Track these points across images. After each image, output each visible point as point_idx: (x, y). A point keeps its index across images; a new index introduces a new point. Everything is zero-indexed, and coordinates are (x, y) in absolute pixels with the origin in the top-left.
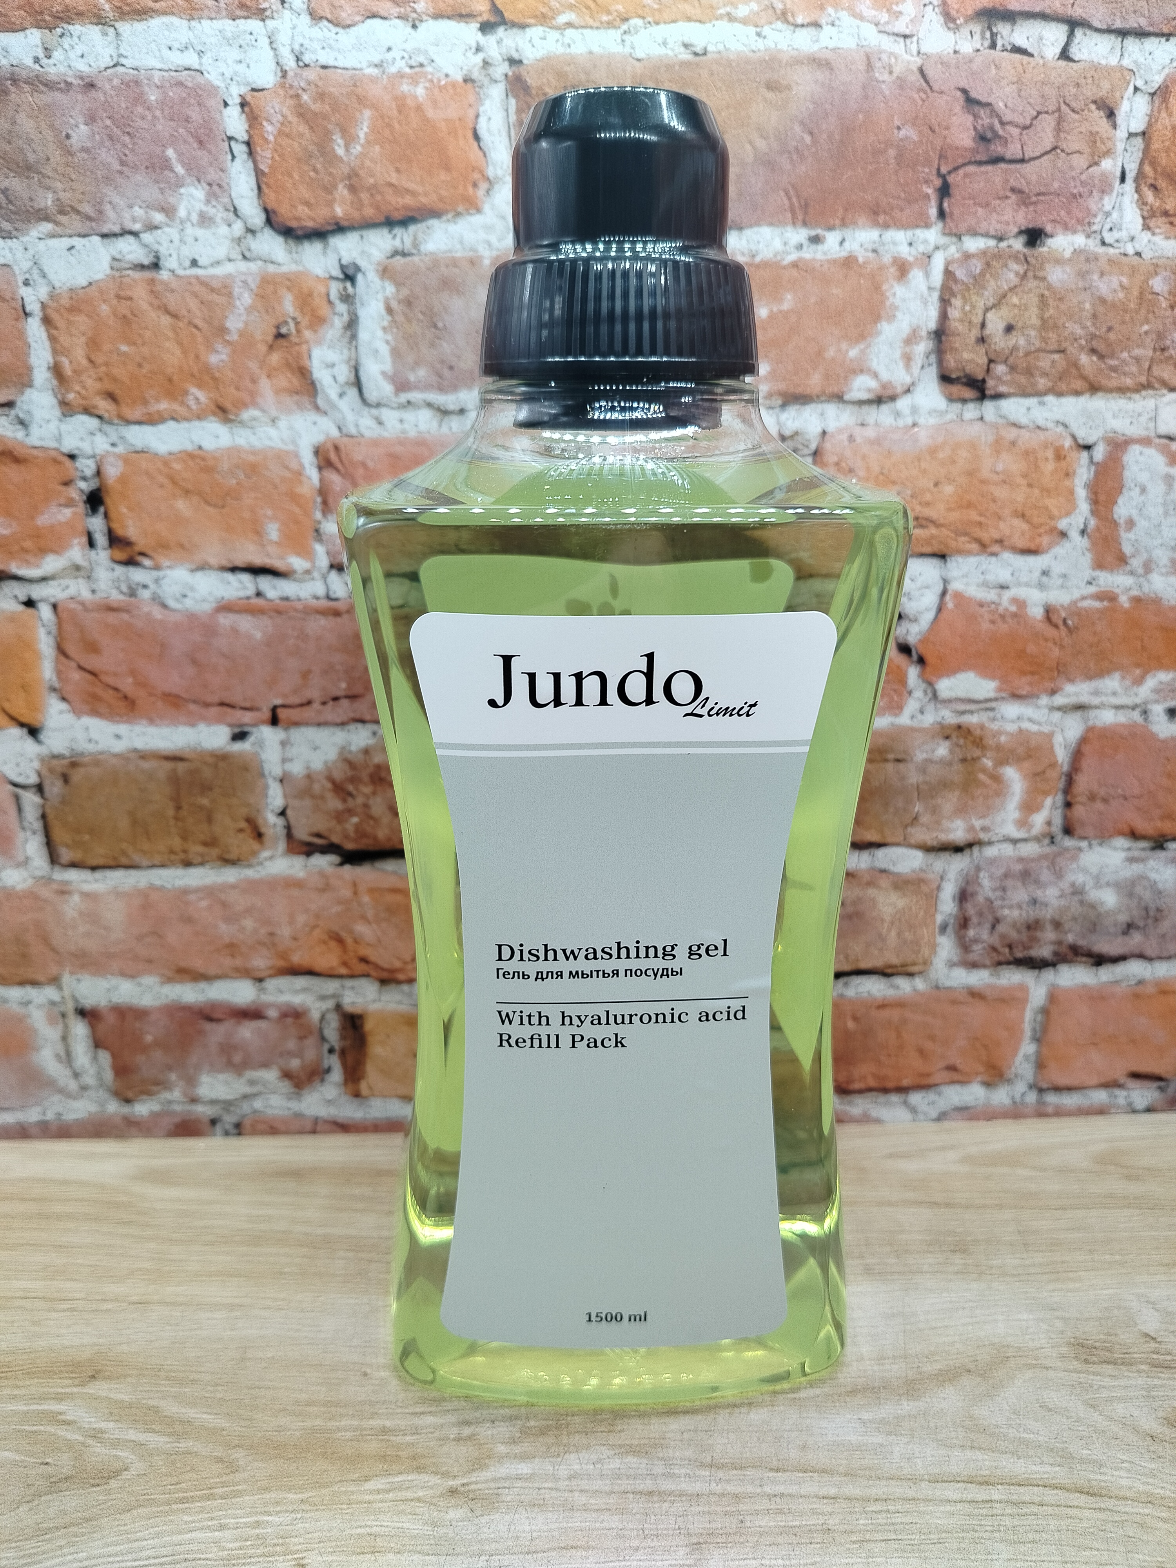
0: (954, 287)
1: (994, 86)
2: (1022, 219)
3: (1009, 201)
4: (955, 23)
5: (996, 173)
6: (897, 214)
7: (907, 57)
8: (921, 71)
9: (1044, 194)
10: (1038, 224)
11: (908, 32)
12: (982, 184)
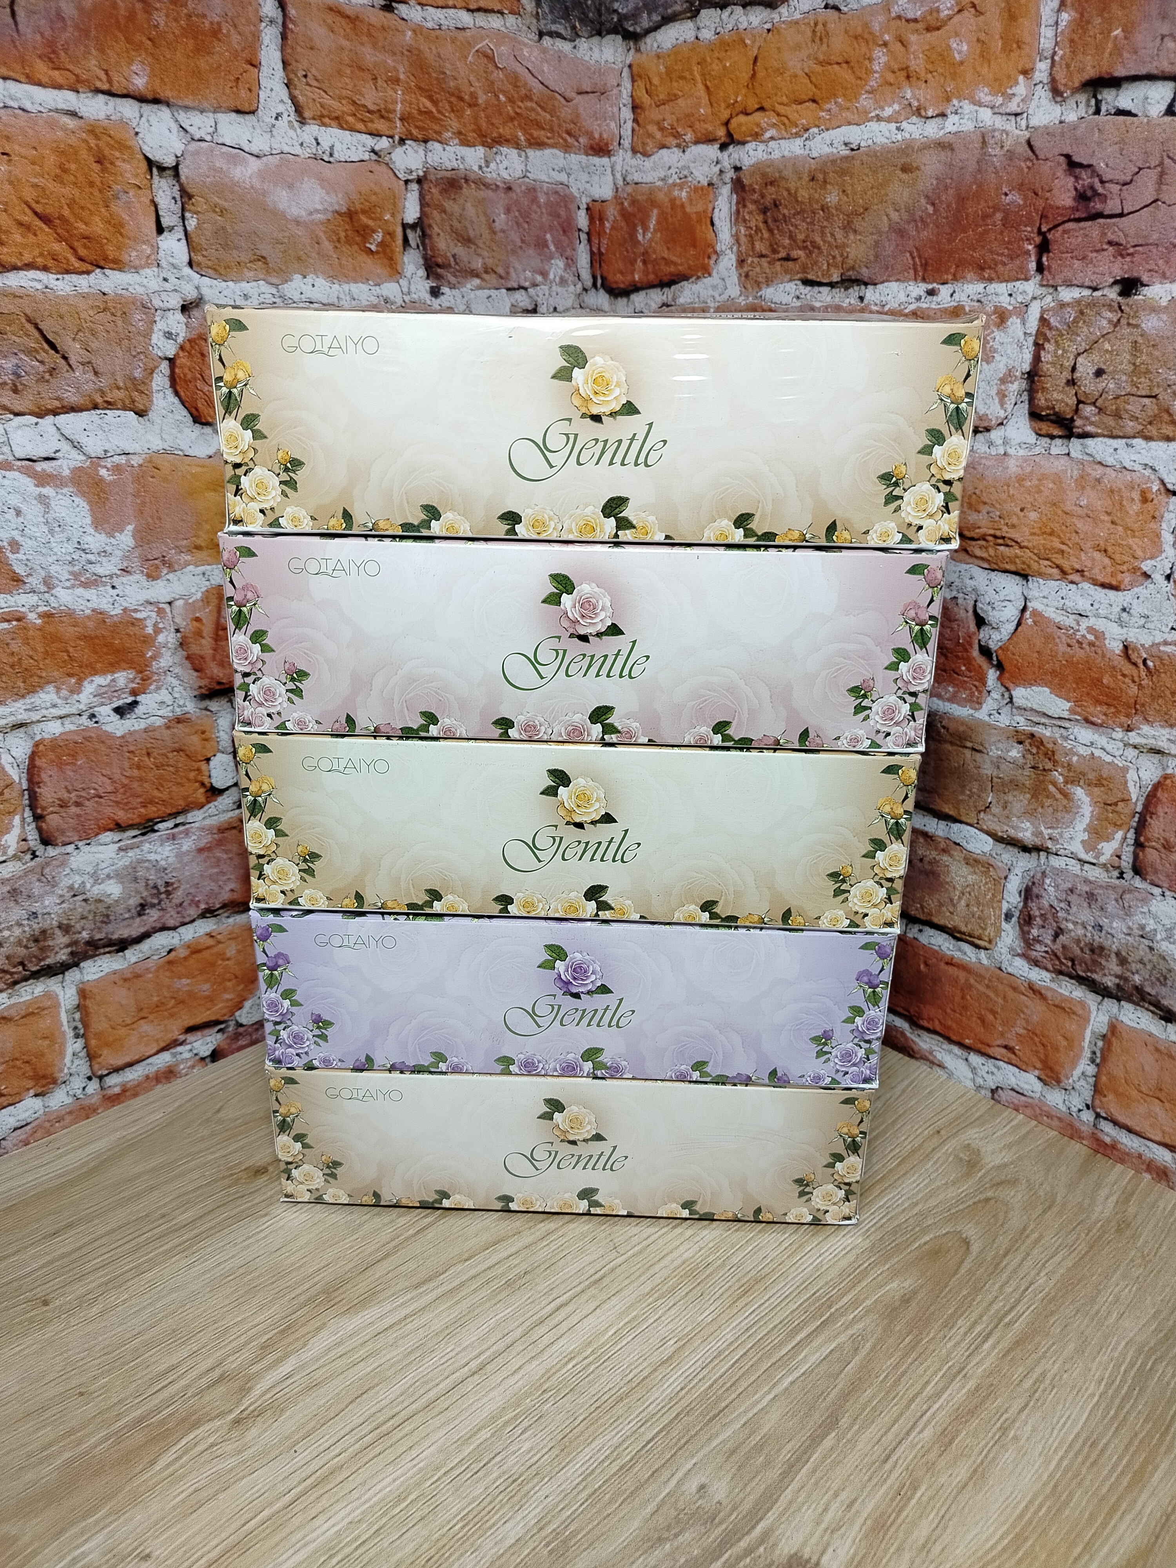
0: (1049, 334)
1: (1097, 149)
2: (1119, 269)
3: (1105, 253)
4: (1062, 96)
5: (1093, 229)
6: (1000, 268)
7: (1017, 132)
8: (1029, 142)
9: (1141, 245)
10: (1136, 275)
11: (1019, 110)
12: (1080, 239)
